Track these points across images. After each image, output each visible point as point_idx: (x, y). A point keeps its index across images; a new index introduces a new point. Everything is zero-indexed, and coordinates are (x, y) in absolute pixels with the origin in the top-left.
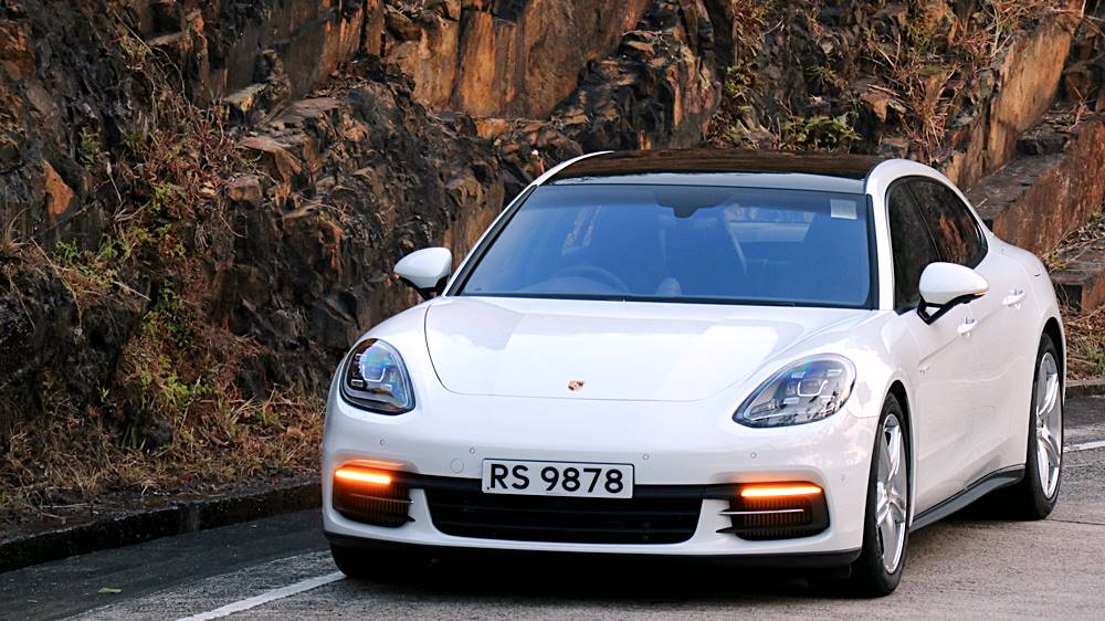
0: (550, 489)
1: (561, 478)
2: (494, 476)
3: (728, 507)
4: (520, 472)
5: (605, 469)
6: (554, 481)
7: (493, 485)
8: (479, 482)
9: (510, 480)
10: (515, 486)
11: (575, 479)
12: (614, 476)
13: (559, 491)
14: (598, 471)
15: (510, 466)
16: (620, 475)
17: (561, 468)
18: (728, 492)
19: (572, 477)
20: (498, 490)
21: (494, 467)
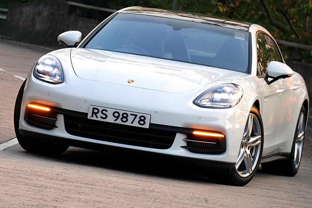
0: (115, 120)
1: (121, 116)
2: (93, 113)
3: (186, 138)
4: (104, 112)
5: (139, 115)
6: (118, 117)
7: (92, 116)
8: (87, 114)
9: (100, 115)
10: (101, 117)
11: (126, 118)
12: (142, 118)
13: (119, 122)
14: (136, 116)
15: (101, 109)
16: (145, 118)
17: (121, 113)
18: (187, 131)
19: (125, 116)
20: (94, 118)
21: (94, 109)
